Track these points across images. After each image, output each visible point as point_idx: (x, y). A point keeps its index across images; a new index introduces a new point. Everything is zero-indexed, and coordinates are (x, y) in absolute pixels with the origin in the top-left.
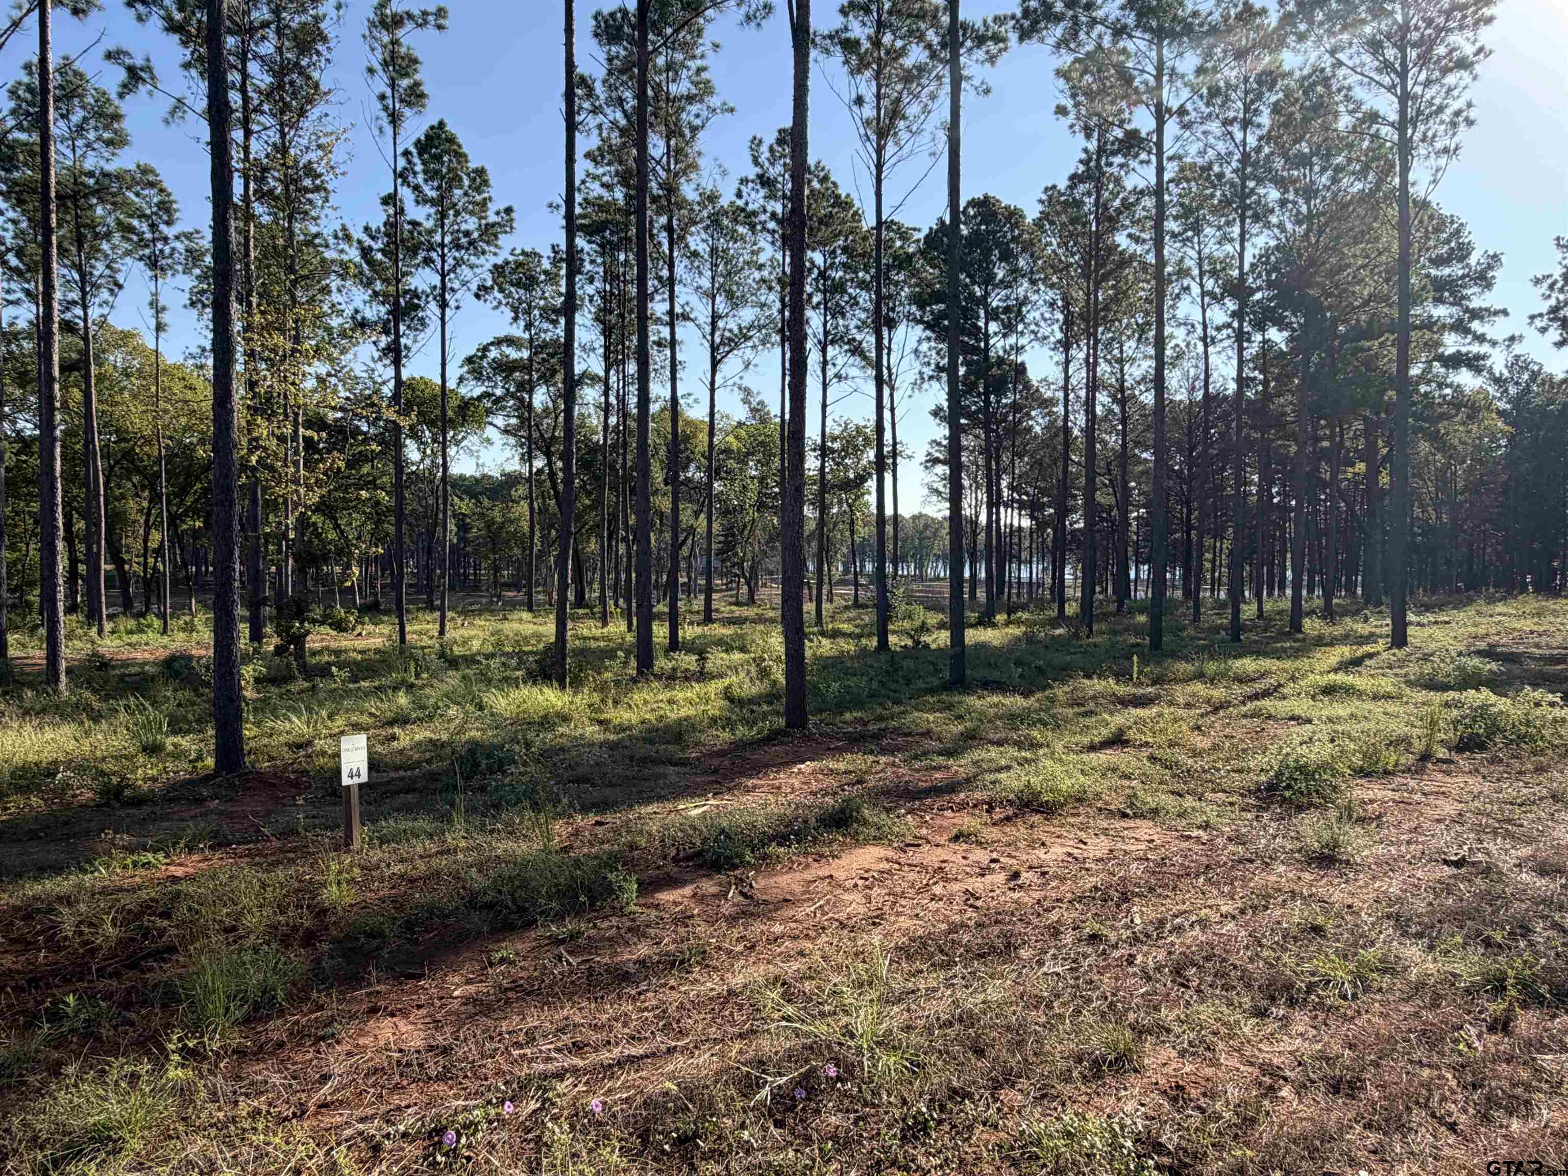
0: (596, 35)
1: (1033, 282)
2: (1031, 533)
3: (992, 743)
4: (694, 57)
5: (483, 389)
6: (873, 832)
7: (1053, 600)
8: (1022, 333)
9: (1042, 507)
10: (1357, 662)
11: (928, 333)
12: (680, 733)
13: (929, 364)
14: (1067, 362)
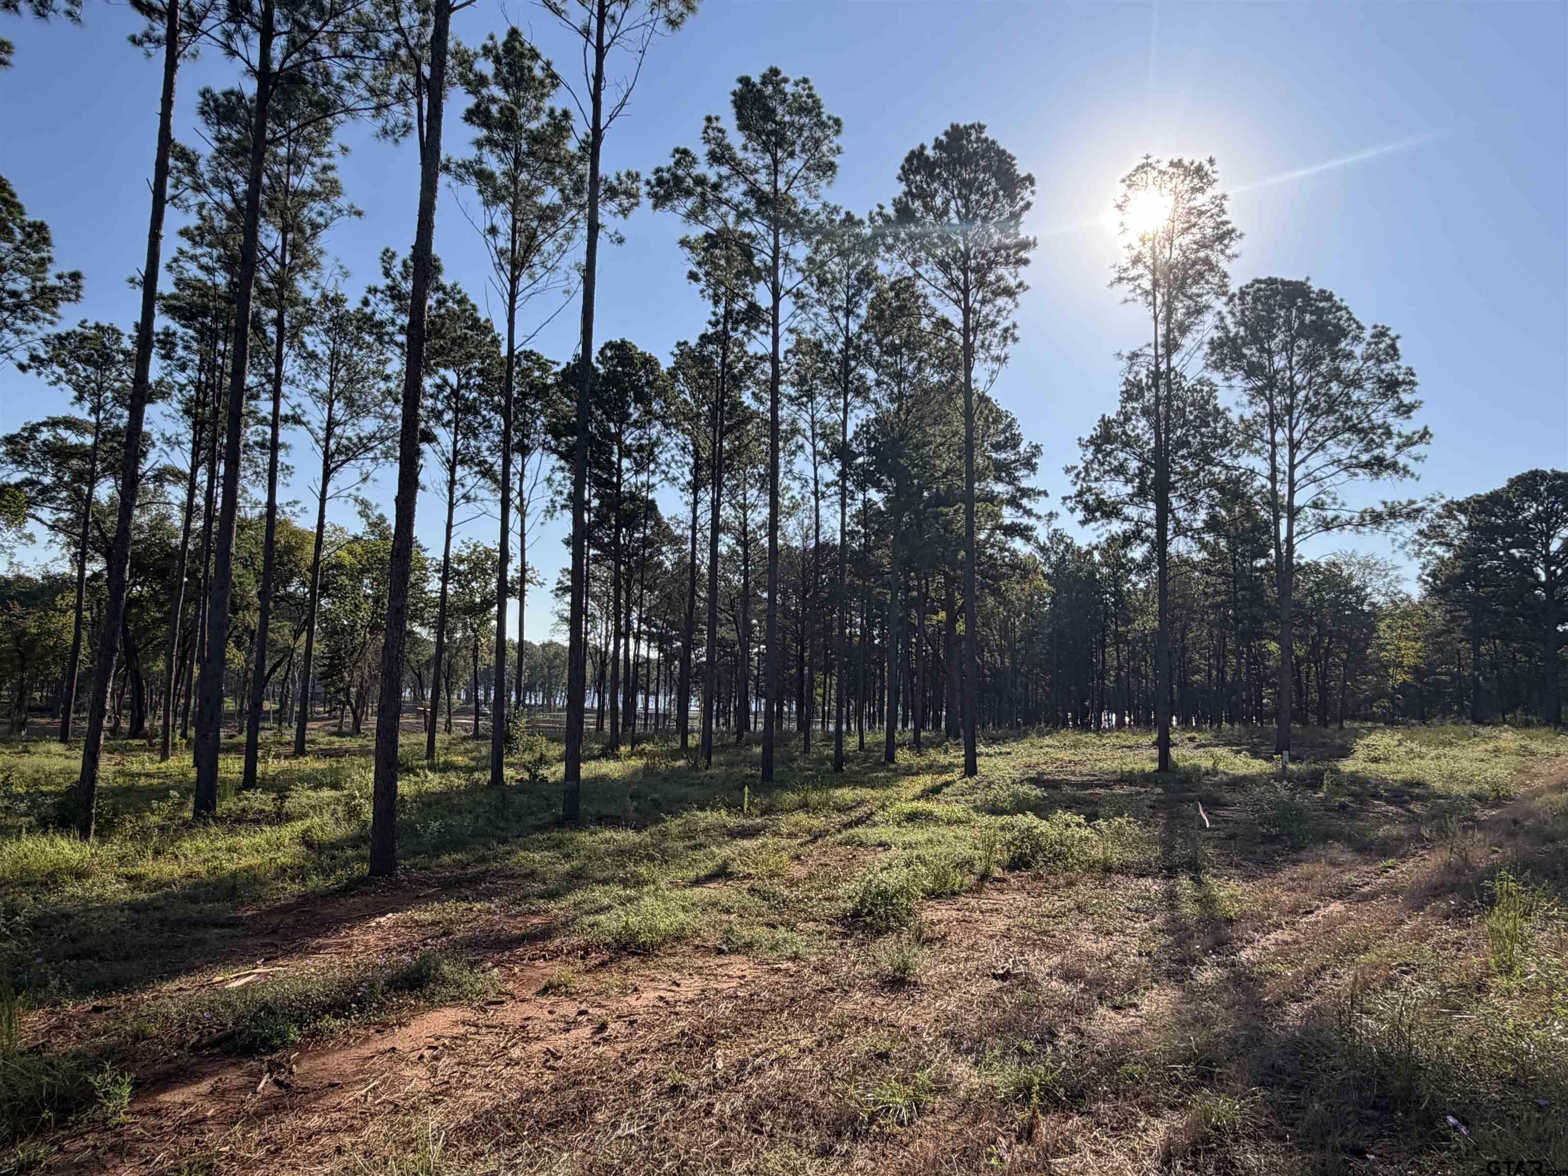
0: (203, 113)
1: (666, 426)
2: (659, 665)
3: (598, 882)
4: (320, 155)
5: (26, 475)
6: (453, 991)
7: (677, 732)
8: (653, 472)
9: (670, 640)
10: (936, 790)
11: (562, 463)
12: (234, 888)
13: (561, 493)
14: (696, 503)
